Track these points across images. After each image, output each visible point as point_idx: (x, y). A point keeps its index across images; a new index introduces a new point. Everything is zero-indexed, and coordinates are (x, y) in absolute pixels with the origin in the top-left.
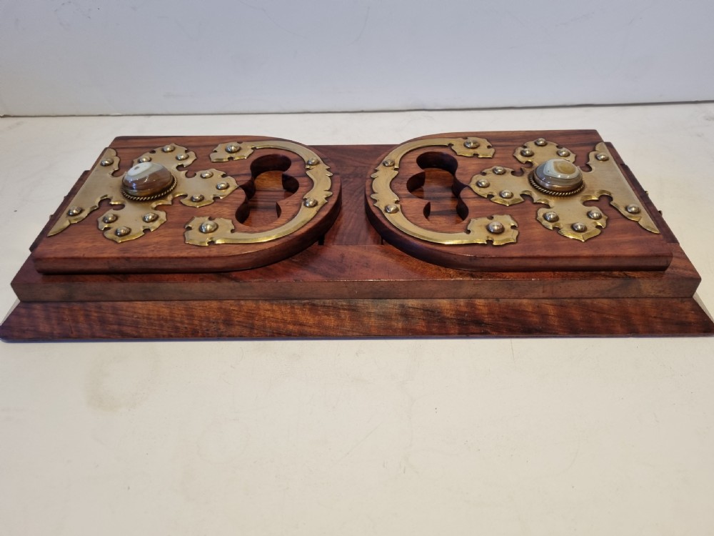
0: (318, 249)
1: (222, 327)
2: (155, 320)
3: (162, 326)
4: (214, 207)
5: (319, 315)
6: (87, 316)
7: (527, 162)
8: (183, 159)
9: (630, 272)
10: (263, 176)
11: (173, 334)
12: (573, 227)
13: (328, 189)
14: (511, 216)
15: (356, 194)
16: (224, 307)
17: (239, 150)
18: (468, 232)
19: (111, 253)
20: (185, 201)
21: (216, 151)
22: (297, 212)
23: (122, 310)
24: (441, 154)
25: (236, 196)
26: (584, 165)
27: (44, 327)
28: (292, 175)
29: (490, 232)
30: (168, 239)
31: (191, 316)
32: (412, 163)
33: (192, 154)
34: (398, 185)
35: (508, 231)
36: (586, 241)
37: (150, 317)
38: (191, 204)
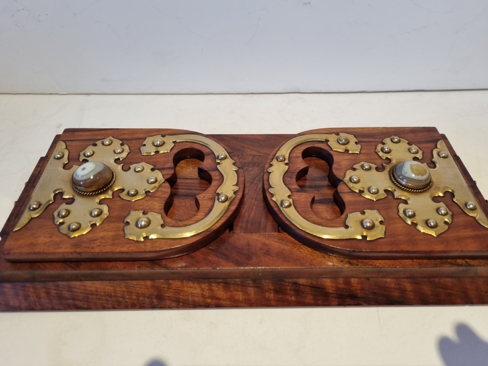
0: (229, 237)
1: (155, 301)
2: (102, 296)
3: (107, 300)
4: (146, 201)
5: (231, 291)
6: (48, 293)
7: (387, 158)
8: (120, 153)
9: (470, 261)
10: (182, 163)
11: (116, 306)
12: (427, 223)
13: (235, 184)
14: (378, 210)
15: (255, 182)
16: (156, 285)
17: (164, 143)
18: (347, 227)
19: (65, 249)
20: (123, 195)
21: (145, 145)
22: (213, 206)
23: (75, 288)
24: (321, 149)
25: (163, 189)
26: (430, 162)
27: (13, 302)
28: (206, 169)
29: (364, 228)
30: (111, 234)
31: (130, 293)
32: (298, 157)
33: (126, 147)
34: (289, 179)
35: (378, 226)
36: (438, 236)
37: (98, 293)
38: (128, 198)
